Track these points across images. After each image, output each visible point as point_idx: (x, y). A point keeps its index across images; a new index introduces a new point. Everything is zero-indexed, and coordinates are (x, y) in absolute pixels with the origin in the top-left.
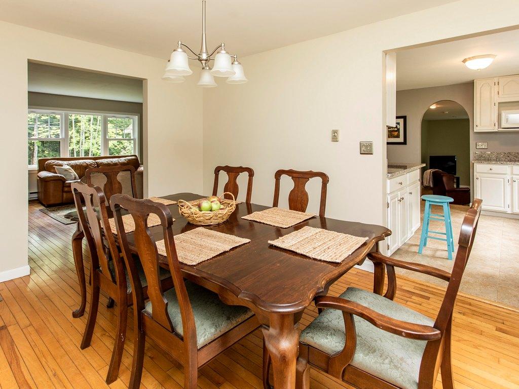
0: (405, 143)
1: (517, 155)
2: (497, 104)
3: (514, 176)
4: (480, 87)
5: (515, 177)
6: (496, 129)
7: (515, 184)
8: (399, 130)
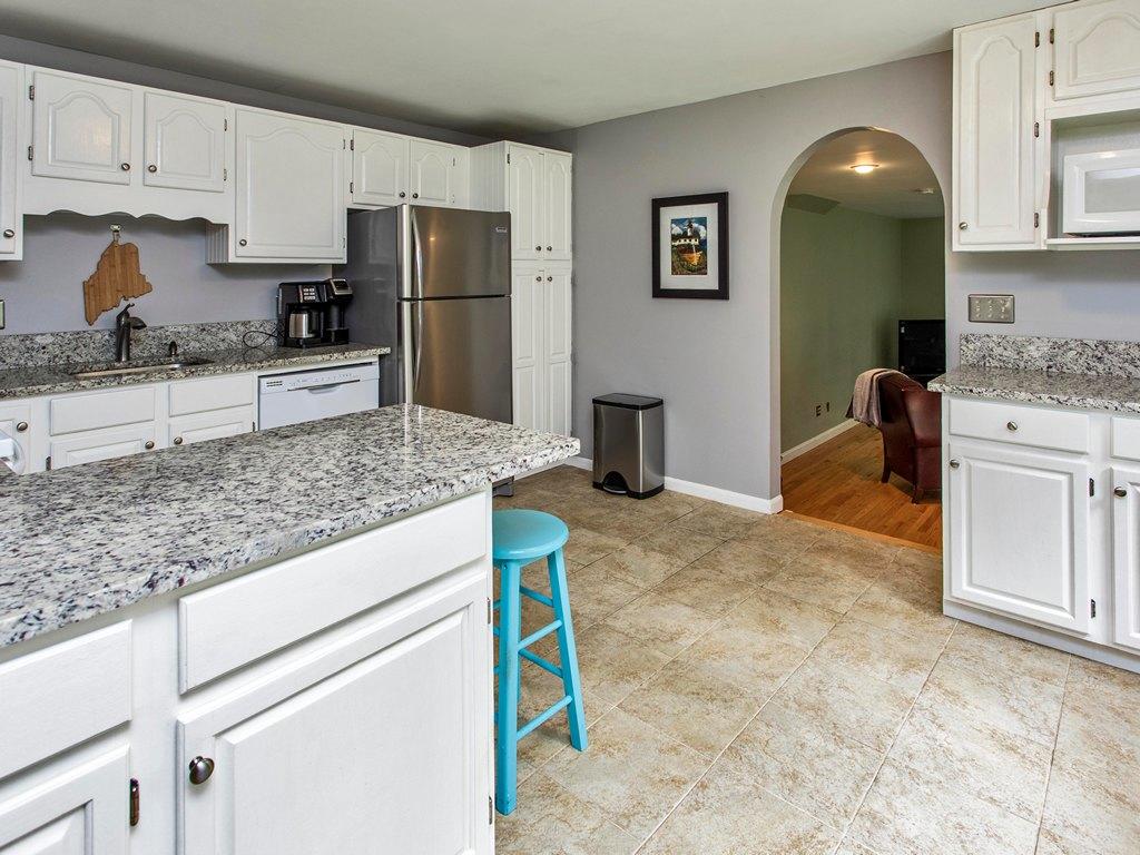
0: (722, 293)
1: (1135, 352)
2: (1046, 130)
3: (1117, 467)
4: (977, 57)
5: (1124, 474)
6: (1041, 241)
7: (1126, 509)
8: (703, 244)
